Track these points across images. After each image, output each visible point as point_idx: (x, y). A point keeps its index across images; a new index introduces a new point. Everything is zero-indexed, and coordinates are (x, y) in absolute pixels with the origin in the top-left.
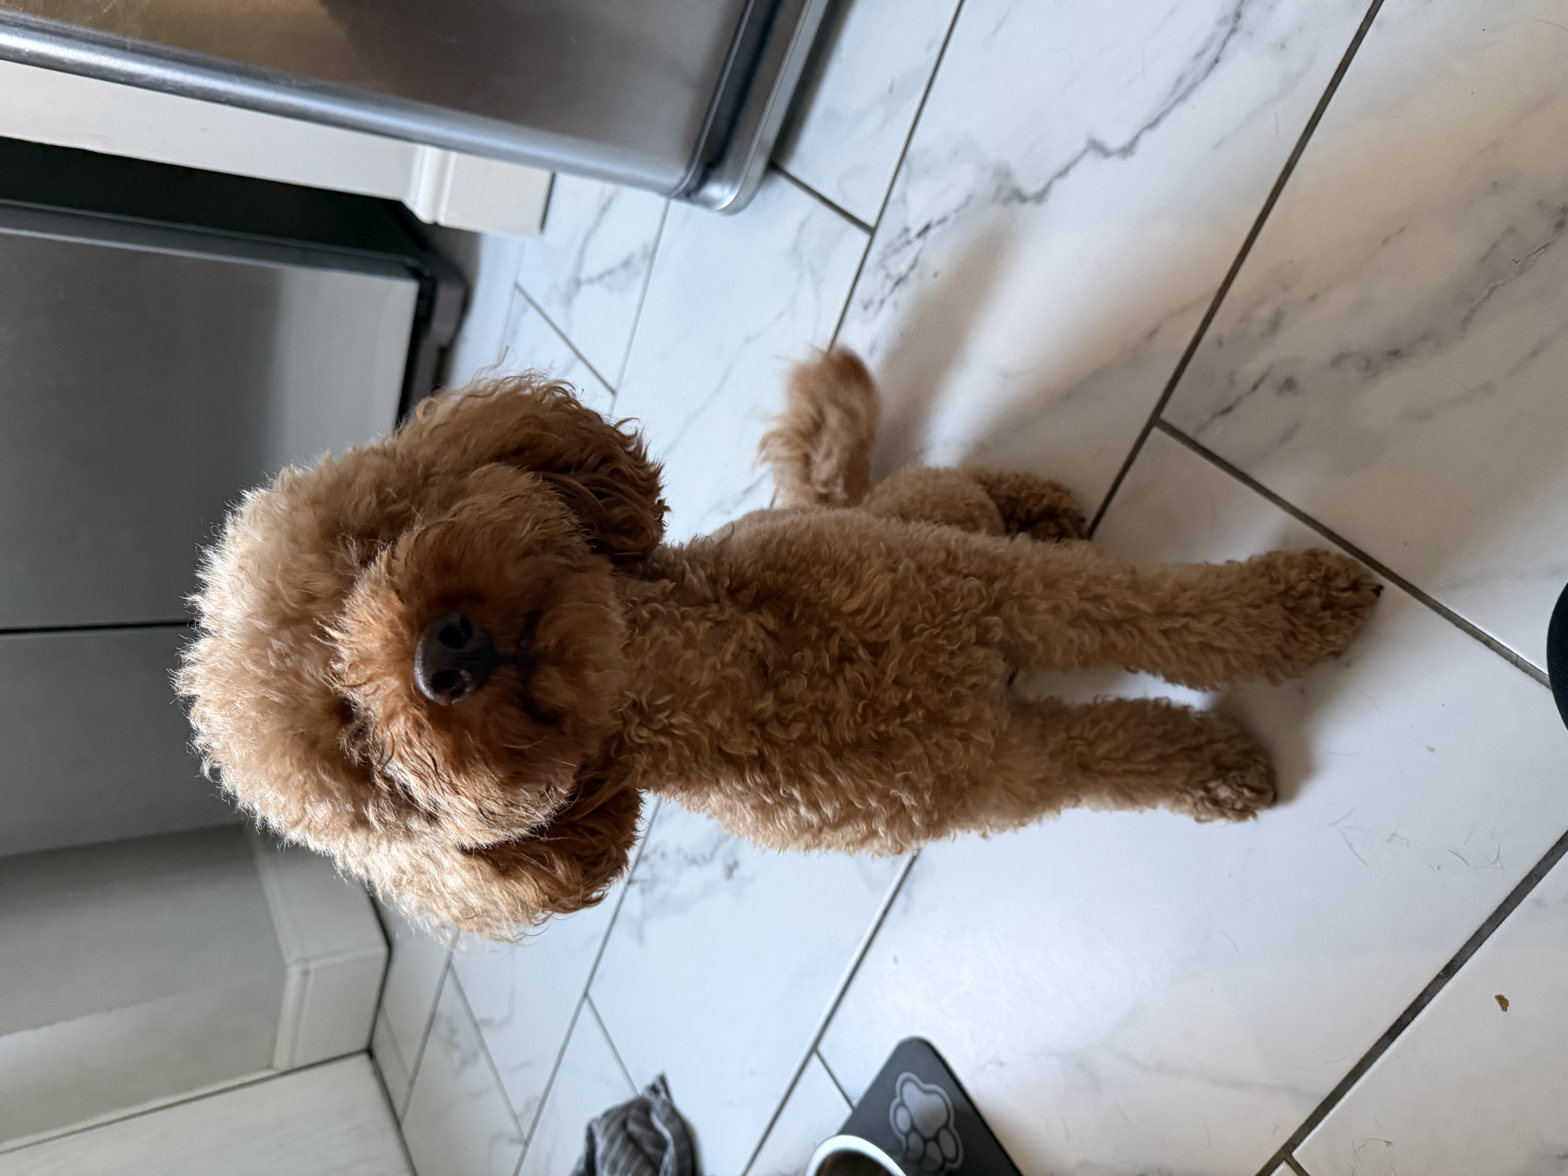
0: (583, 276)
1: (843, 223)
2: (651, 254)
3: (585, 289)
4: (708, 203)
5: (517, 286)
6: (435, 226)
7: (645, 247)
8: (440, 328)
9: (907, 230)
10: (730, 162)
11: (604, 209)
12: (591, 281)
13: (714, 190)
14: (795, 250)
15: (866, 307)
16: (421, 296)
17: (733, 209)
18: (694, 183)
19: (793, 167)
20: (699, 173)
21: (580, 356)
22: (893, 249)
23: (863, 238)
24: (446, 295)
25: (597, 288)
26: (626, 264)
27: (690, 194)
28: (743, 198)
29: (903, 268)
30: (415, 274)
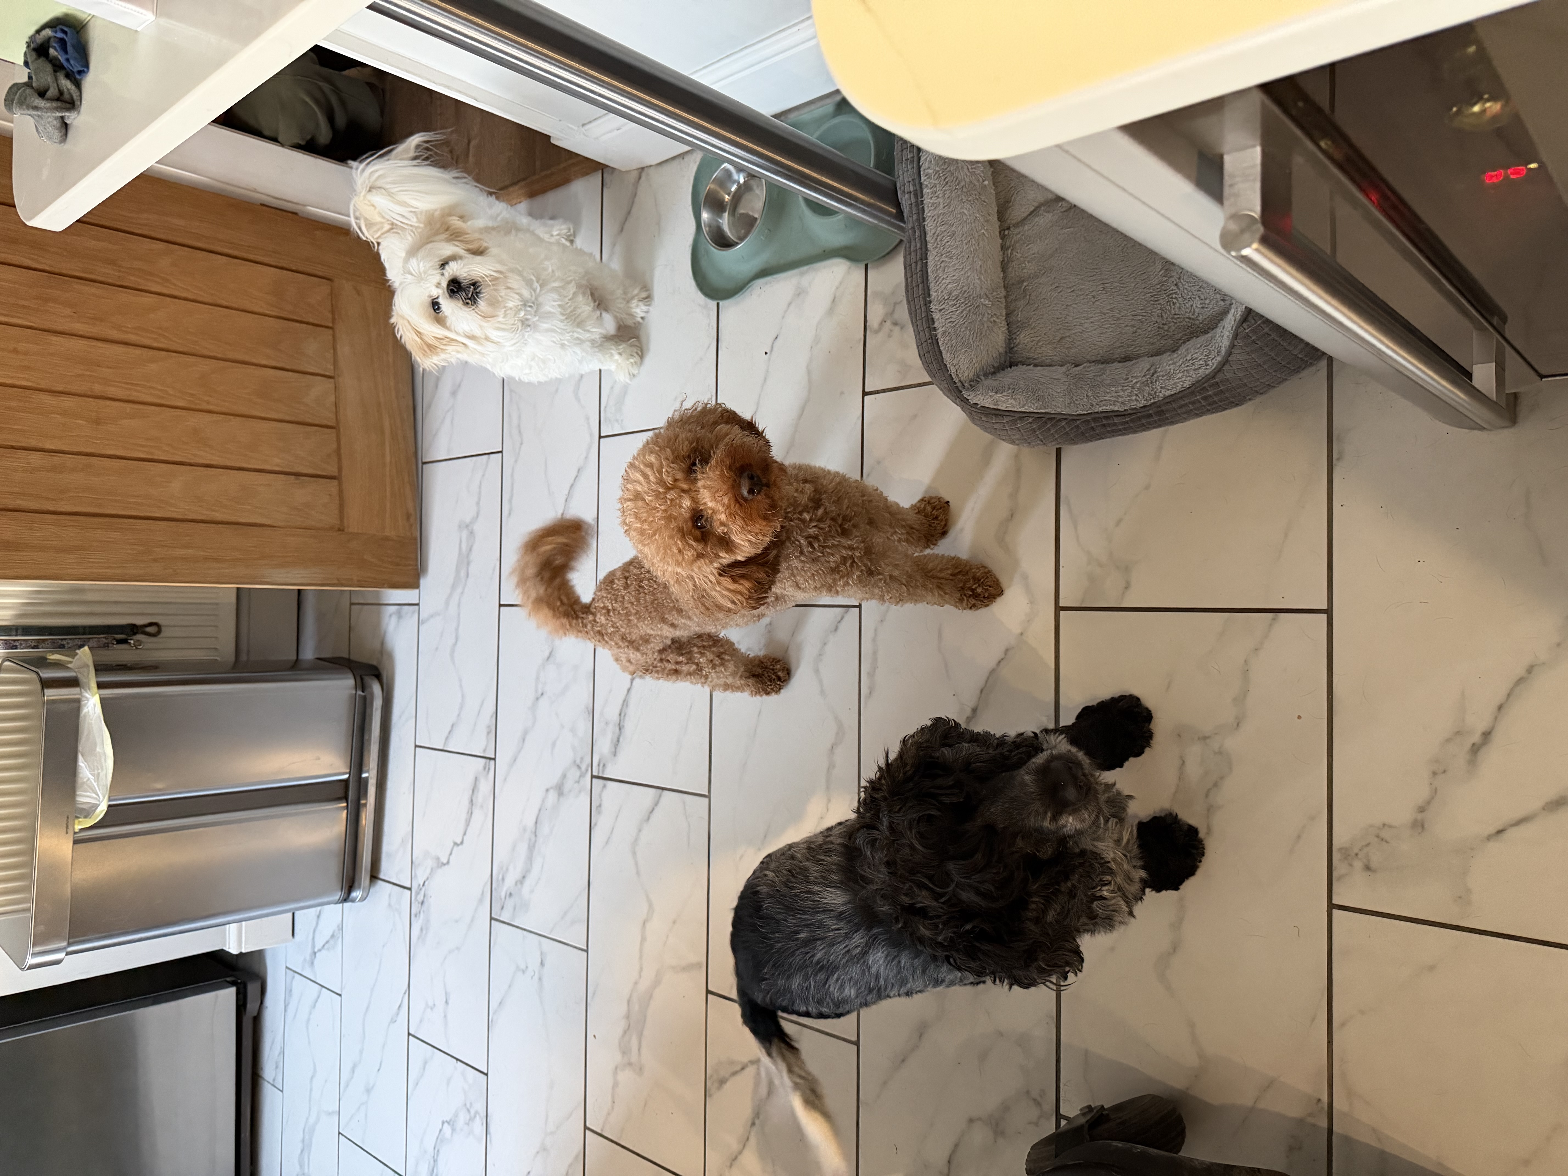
0: (316, 950)
1: (401, 889)
2: (341, 928)
3: (317, 955)
4: (353, 901)
5: (287, 968)
6: (241, 954)
7: (338, 926)
8: (251, 1007)
9: (419, 885)
10: (356, 884)
11: (318, 917)
12: (320, 950)
13: (354, 894)
14: (390, 905)
15: (416, 916)
16: (238, 993)
17: (363, 899)
18: (346, 895)
19: (382, 876)
20: (347, 891)
21: (323, 986)
22: (417, 894)
23: (408, 892)
24: (252, 989)
25: (323, 951)
26: (333, 936)
27: (345, 900)
28: (365, 895)
29: (422, 898)
30: (233, 984)
